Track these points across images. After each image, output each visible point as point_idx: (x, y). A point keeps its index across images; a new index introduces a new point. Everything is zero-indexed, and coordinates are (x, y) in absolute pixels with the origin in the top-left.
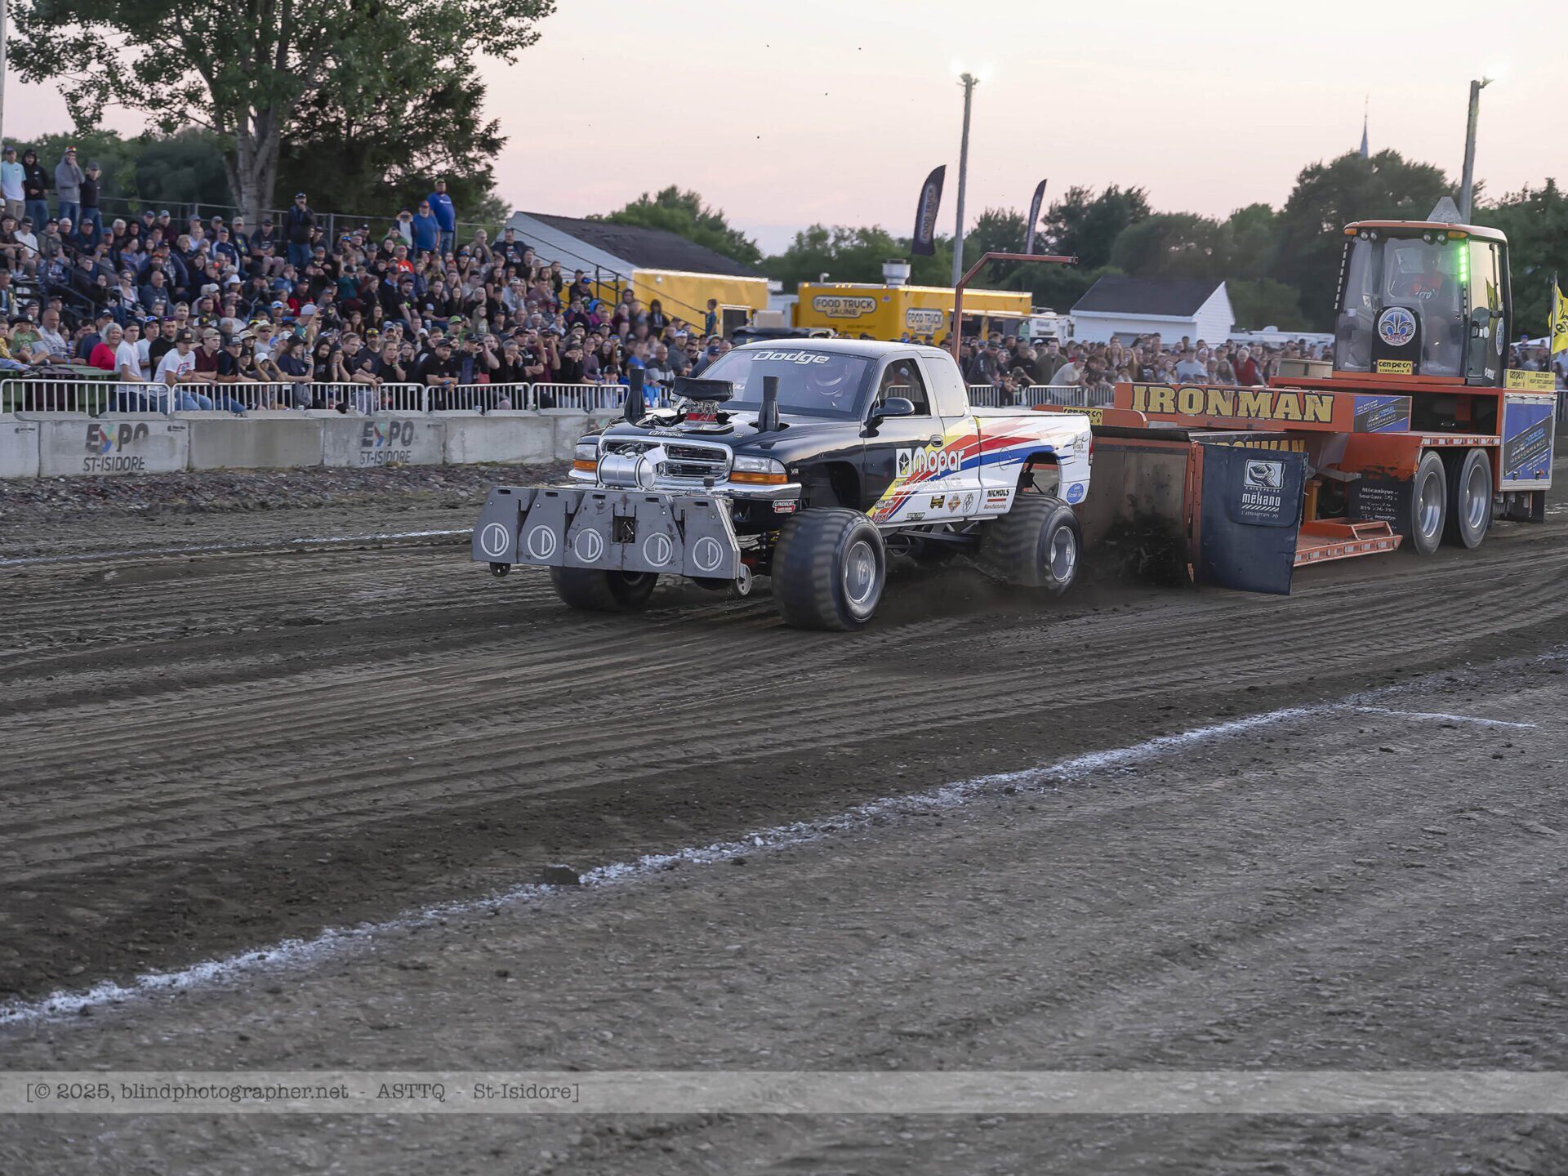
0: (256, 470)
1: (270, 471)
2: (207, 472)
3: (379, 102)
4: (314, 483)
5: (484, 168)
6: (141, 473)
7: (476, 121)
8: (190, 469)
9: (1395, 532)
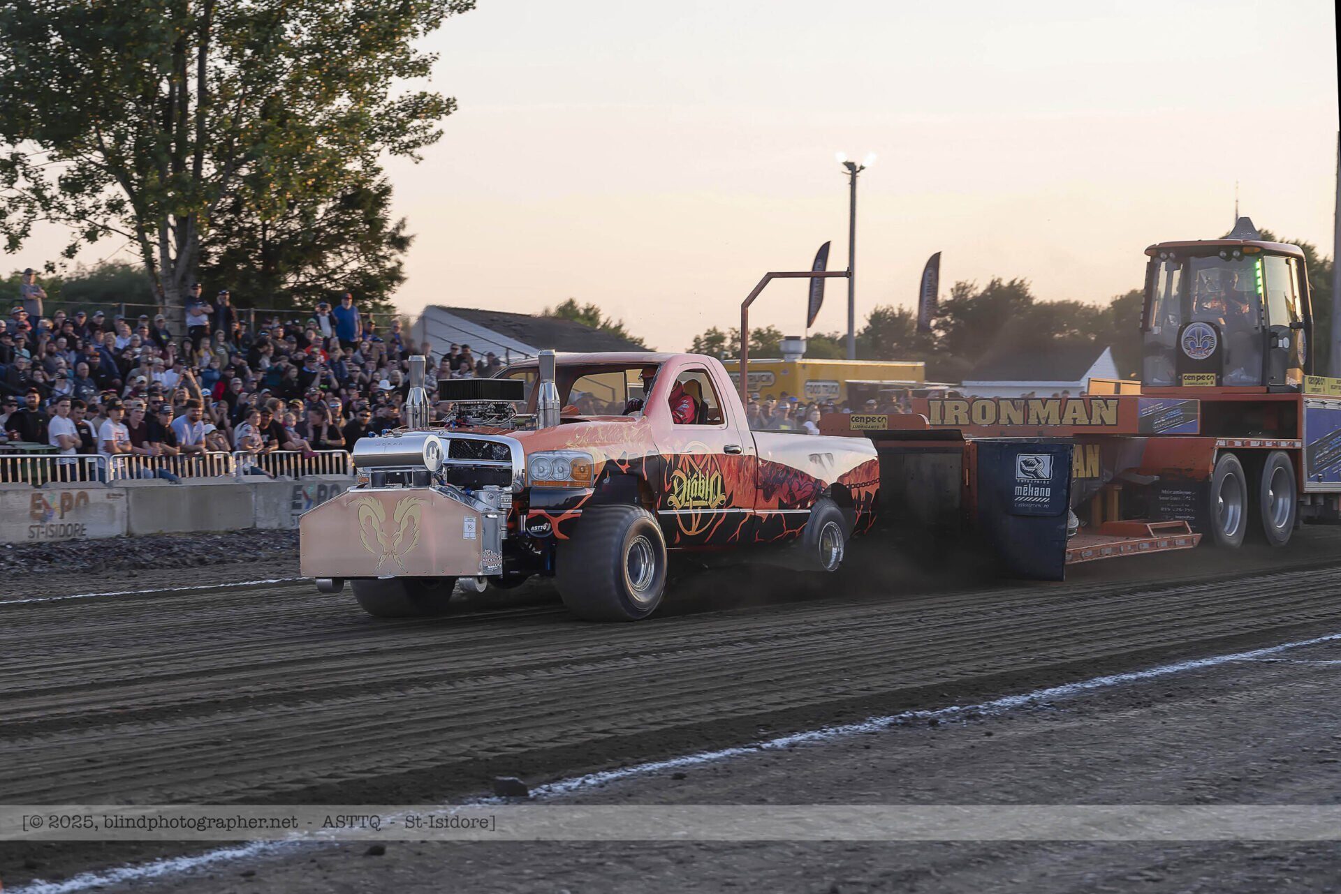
0: (191, 534)
1: (205, 534)
2: (147, 536)
3: (291, 207)
4: (248, 543)
5: (395, 264)
6: (84, 538)
7: (384, 220)
8: (130, 534)
9: (1194, 531)
